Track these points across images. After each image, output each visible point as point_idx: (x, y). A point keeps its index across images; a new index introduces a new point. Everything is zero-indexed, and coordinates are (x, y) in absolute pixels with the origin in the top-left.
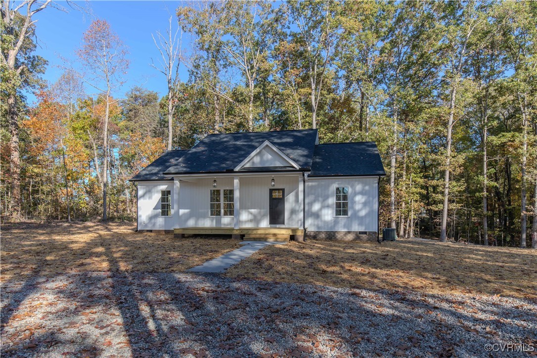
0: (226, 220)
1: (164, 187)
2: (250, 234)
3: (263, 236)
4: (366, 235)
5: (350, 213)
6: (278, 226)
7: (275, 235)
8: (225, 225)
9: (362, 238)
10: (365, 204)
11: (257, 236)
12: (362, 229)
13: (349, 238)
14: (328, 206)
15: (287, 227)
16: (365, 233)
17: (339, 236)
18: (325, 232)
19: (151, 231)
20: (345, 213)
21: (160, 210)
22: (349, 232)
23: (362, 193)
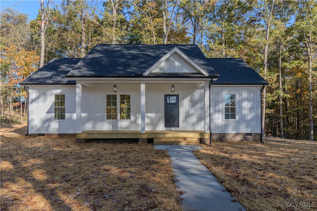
0: (123, 124)
1: (58, 91)
2: (158, 138)
3: (173, 140)
4: (251, 136)
5: (237, 117)
6: (173, 129)
7: (185, 138)
8: (121, 128)
9: (248, 139)
10: (251, 109)
11: (168, 140)
12: (249, 131)
13: (237, 139)
14: (219, 111)
15: (181, 129)
16: (250, 134)
17: (229, 138)
18: (216, 134)
19: (43, 135)
20: (233, 117)
21: (54, 114)
22: (237, 134)
23: (247, 100)
